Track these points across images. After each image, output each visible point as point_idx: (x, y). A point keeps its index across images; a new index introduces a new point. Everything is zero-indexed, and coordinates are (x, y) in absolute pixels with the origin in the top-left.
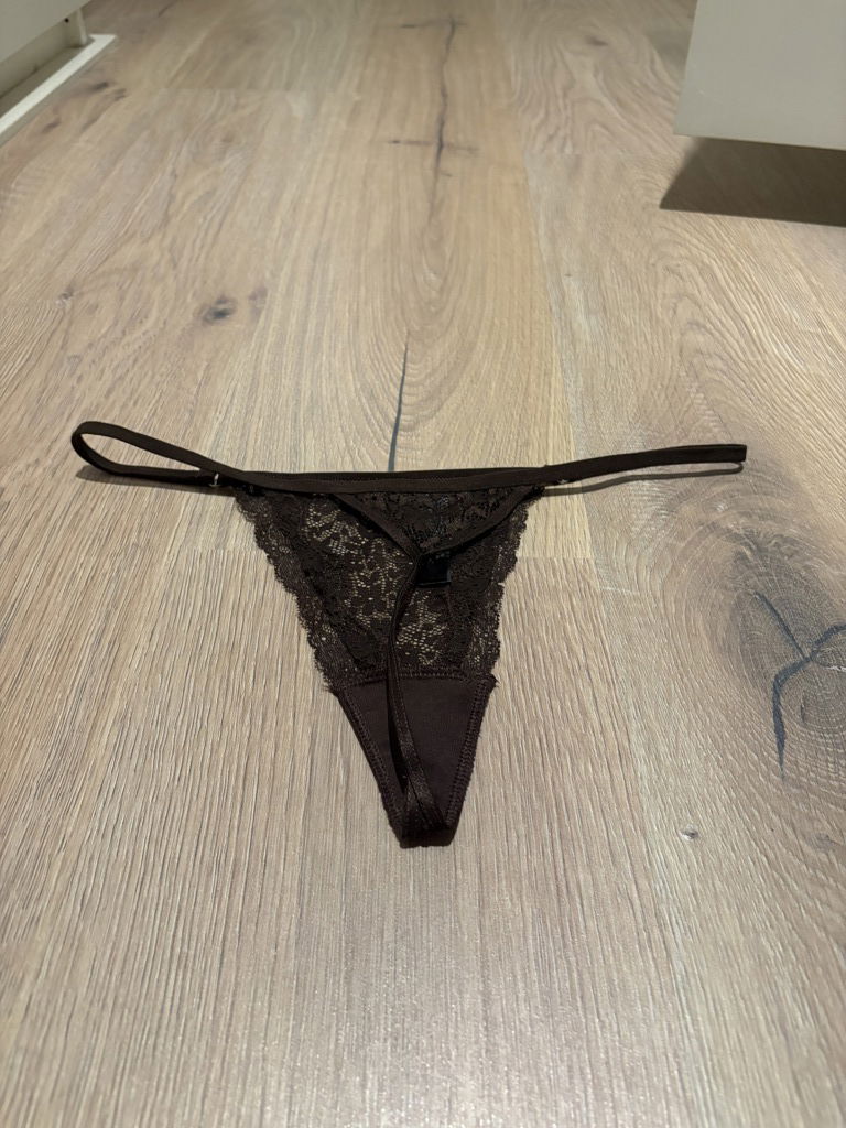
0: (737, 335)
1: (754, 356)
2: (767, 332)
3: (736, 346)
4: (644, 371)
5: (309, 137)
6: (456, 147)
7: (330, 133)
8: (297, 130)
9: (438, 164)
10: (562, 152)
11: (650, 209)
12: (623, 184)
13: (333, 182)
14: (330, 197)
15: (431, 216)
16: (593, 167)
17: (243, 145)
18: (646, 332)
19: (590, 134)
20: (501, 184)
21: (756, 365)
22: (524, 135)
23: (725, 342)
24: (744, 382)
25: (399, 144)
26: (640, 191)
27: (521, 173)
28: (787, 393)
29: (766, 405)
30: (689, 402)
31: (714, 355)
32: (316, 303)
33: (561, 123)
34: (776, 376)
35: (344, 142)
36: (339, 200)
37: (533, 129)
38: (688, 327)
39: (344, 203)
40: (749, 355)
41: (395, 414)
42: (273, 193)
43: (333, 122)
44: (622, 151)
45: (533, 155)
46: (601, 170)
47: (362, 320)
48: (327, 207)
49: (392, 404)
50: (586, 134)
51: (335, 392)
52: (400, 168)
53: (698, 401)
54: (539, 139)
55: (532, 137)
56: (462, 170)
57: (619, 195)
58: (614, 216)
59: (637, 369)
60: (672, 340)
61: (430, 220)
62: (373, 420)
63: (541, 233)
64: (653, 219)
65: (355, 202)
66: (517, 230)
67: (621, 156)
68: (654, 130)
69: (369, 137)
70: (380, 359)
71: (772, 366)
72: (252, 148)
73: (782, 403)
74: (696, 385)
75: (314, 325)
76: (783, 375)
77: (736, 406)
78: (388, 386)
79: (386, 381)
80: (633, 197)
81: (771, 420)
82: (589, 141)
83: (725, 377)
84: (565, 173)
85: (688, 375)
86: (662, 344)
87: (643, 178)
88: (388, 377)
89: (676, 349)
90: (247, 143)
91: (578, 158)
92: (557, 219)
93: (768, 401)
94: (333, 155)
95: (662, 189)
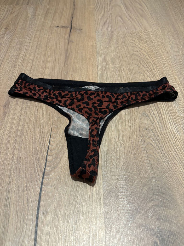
0: (158, 119)
1: (163, 130)
2: (168, 117)
3: (158, 125)
4: (127, 140)
5: (32, 25)
6: (76, 28)
7: (38, 23)
8: (28, 22)
9: (70, 37)
10: (108, 30)
11: (133, 56)
12: (125, 44)
13: (36, 47)
14: (35, 54)
15: (65, 62)
16: (117, 37)
17: (11, 30)
18: (129, 118)
19: (117, 21)
20: (88, 46)
21: (164, 135)
22: (97, 23)
23: (154, 123)
24: (160, 144)
25: (59, 28)
26: (130, 48)
27: (94, 40)
28: (173, 150)
29: (166, 156)
30: (141, 156)
31: (150, 130)
32: (24, 108)
33: (108, 16)
34: (170, 140)
35: (42, 27)
36: (38, 55)
37: (100, 19)
38: (142, 115)
39: (39, 57)
40: (162, 129)
41: (44, 166)
42: (17, 52)
43: (40, 18)
44: (126, 28)
45: (99, 32)
46: (119, 38)
47: (38, 116)
48: (34, 59)
49: (44, 161)
50: (115, 21)
51: (25, 155)
52: (58, 39)
53: (144, 155)
54: (101, 24)
55: (99, 23)
56: (77, 40)
57: (124, 50)
58: (122, 60)
59: (125, 139)
60: (137, 122)
61: (65, 64)
62: (36, 170)
63: (99, 69)
64: (134, 61)
65: (42, 56)
66: (91, 68)
67: (125, 31)
68: (136, 18)
69: (50, 25)
70: (42, 137)
71: (169, 135)
72: (14, 31)
73: (172, 155)
74: (144, 146)
75: (23, 120)
76: (172, 139)
77: (156, 157)
78: (43, 151)
79: (43, 149)
80: (128, 51)
81: (168, 165)
82: (116, 24)
83: (153, 141)
84: (108, 40)
85: (141, 141)
86: (134, 125)
87: (132, 41)
88: (44, 146)
89: (138, 128)
90: (12, 29)
91: (112, 32)
92: (104, 62)
93: (167, 154)
94: (38, 34)
95: (137, 47)
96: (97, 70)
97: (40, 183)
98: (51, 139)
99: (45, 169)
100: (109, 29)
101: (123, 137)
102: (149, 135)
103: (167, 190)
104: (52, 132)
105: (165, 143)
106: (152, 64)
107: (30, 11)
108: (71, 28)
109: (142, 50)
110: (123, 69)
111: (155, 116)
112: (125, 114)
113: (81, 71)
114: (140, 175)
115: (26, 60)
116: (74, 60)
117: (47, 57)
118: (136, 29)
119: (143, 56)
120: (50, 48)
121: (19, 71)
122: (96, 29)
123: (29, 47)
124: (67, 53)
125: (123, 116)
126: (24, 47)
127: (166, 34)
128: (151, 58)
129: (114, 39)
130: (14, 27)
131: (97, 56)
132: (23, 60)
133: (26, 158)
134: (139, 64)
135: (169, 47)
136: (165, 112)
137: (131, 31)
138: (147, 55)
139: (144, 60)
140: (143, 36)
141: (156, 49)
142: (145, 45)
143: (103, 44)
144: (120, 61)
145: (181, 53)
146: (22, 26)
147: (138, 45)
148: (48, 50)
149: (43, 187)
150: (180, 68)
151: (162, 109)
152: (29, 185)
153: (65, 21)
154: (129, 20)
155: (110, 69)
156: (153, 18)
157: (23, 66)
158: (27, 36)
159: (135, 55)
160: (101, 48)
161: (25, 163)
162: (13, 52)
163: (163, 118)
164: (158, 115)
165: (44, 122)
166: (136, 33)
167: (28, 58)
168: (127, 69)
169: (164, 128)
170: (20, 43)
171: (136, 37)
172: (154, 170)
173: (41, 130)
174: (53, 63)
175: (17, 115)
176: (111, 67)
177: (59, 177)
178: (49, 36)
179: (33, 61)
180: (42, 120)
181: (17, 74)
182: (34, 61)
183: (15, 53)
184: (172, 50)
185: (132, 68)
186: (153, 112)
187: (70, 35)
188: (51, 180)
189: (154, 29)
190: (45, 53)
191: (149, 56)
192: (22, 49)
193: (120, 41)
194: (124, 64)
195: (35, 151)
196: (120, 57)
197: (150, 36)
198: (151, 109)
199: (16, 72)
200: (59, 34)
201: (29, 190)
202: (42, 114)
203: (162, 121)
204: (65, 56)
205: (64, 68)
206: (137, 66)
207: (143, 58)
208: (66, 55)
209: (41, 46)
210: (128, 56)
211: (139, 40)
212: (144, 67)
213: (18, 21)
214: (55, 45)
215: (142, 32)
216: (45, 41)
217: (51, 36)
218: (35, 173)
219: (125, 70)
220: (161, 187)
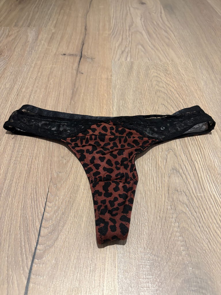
0: (193, 178)
1: (200, 193)
2: (205, 174)
3: (192, 186)
4: (152, 206)
5: (32, 52)
6: (87, 57)
7: (40, 49)
8: (28, 48)
9: (78, 67)
10: (126, 60)
11: (158, 93)
12: (148, 78)
13: (36, 78)
14: (33, 87)
15: (72, 98)
16: (138, 69)
17: (5, 56)
18: (154, 175)
19: (137, 50)
20: (101, 78)
21: (201, 199)
22: (113, 51)
23: (188, 182)
24: (196, 213)
25: (65, 56)
26: (155, 83)
27: (110, 72)
28: (215, 221)
29: (206, 231)
30: (171, 229)
31: (183, 192)
32: (14, 159)
33: (127, 44)
34: (210, 207)
35: (45, 54)
36: (37, 89)
37: (117, 48)
38: (172, 172)
39: (38, 91)
40: (198, 192)
41: (35, 244)
42: (11, 84)
43: (42, 43)
44: (149, 59)
45: (115, 62)
46: (140, 70)
47: (32, 170)
48: (31, 93)
49: (35, 236)
50: (136, 50)
51: (10, 227)
52: (64, 69)
53: (176, 229)
54: (118, 53)
55: (115, 52)
56: (88, 70)
57: (147, 85)
58: (144, 98)
59: (149, 204)
60: (165, 181)
61: (71, 100)
62: (24, 250)
63: (114, 109)
64: (159, 99)
65: (43, 90)
66: (105, 107)
67: (148, 62)
68: (160, 48)
69: (55, 52)
70: (35, 200)
71: (208, 200)
72: (8, 58)
73: (213, 229)
74: (175, 216)
75: (10, 175)
76: (213, 206)
77: (193, 233)
78: (36, 221)
79: (35, 217)
80: (152, 86)
81: (209, 244)
82: (137, 54)
83: (187, 209)
84: (127, 72)
85: (171, 208)
86: (160, 185)
87: (156, 74)
88: (37, 213)
89: (166, 189)
90: (7, 56)
91: (132, 63)
92: (122, 100)
93: (207, 228)
94: (39, 62)
95: (163, 81)
96: (112, 110)
97: (28, 271)
98: (48, 203)
99: (36, 249)
100: (128, 59)
101: (146, 202)
102: (181, 199)
103: (209, 282)
104: (49, 193)
105: (203, 211)
106: (182, 104)
107: (31, 35)
108: (81, 57)
109: (170, 86)
110: (146, 110)
111: (189, 173)
112: (148, 169)
113: (91, 110)
114: (170, 259)
115: (21, 94)
116: (83, 96)
117: (49, 92)
118: (161, 61)
119: (170, 93)
120: (52, 80)
121: (10, 108)
122: (112, 59)
123: (27, 78)
124: (74, 88)
125: (147, 172)
126: (20, 78)
127: (198, 67)
128: (180, 95)
129: (134, 71)
130: (9, 53)
131: (112, 91)
132: (17, 93)
133: (10, 231)
134: (166, 103)
135: (203, 84)
136: (202, 168)
137: (156, 62)
138: (175, 93)
139: (172, 99)
140: (170, 68)
141: (186, 85)
142: (173, 81)
143: (120, 77)
144: (141, 99)
145: (218, 91)
146: (19, 52)
147: (164, 80)
148: (50, 83)
149: (32, 276)
150: (217, 110)
151: (198, 164)
152: (11, 273)
153: (73, 48)
154: (153, 49)
155: (129, 109)
156: (182, 48)
157: (17, 102)
158: (25, 65)
159: (161, 92)
160: (117, 82)
161: (8, 239)
162: (5, 84)
163: (199, 175)
164: (192, 172)
165: (39, 179)
166: (161, 65)
167: (24, 92)
168: (150, 109)
169: (201, 190)
170: (15, 73)
171: (161, 70)
172: (191, 252)
173: (35, 190)
174: (55, 99)
175: (4, 167)
176: (131, 106)
177: (55, 261)
178: (52, 65)
179: (30, 96)
180: (37, 175)
181: (7, 112)
182: (32, 96)
183: (8, 86)
184: (206, 87)
185: (157, 108)
186: (186, 167)
187: (79, 64)
188: (44, 265)
189: (183, 61)
190: (47, 86)
191: (178, 94)
192: (17, 80)
193: (142, 74)
194: (146, 103)
195: (24, 221)
196: (141, 94)
197: (178, 69)
198: (183, 164)
199: (7, 110)
200: (65, 62)
201: (11, 281)
202: (37, 167)
203: (198, 181)
204: (72, 91)
205: (69, 105)
206: (164, 106)
207: (171, 95)
208: (74, 89)
209: (42, 77)
210: (152, 93)
211: (166, 74)
212: (173, 108)
213: (14, 47)
214: (59, 77)
215: (168, 64)
216: (47, 71)
217: (55, 65)
218: (21, 255)
219: (148, 111)
220: (200, 279)
